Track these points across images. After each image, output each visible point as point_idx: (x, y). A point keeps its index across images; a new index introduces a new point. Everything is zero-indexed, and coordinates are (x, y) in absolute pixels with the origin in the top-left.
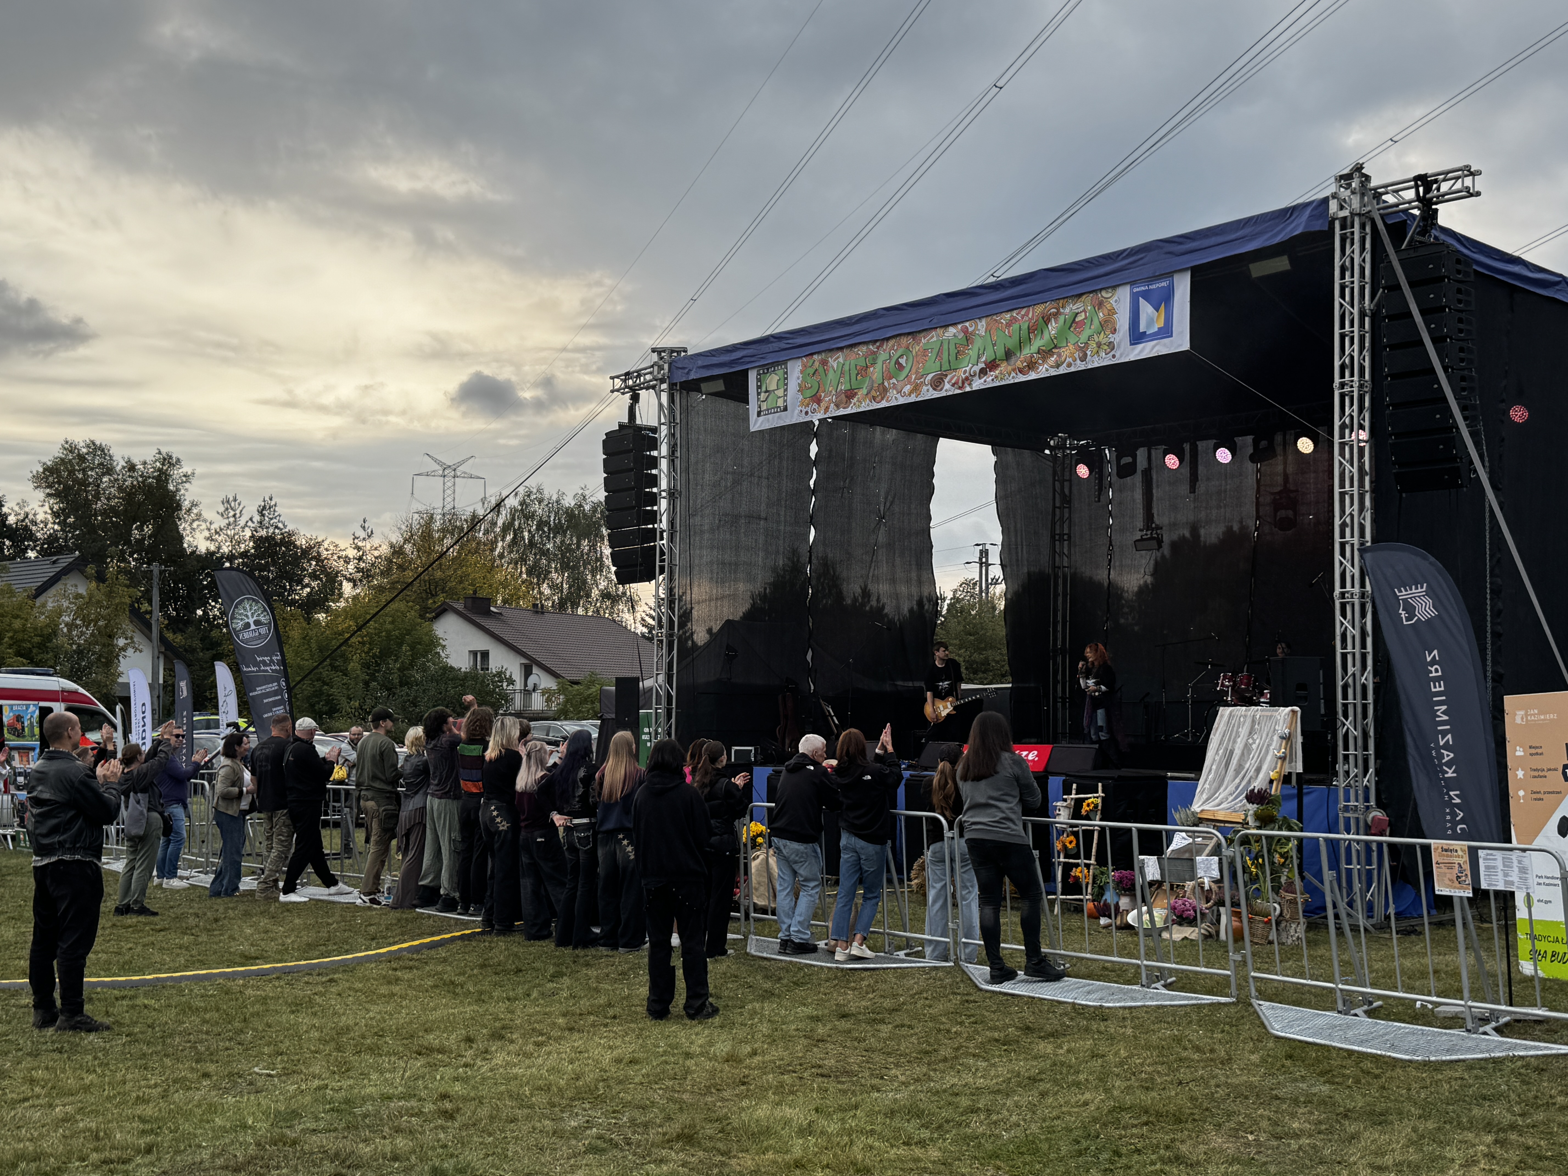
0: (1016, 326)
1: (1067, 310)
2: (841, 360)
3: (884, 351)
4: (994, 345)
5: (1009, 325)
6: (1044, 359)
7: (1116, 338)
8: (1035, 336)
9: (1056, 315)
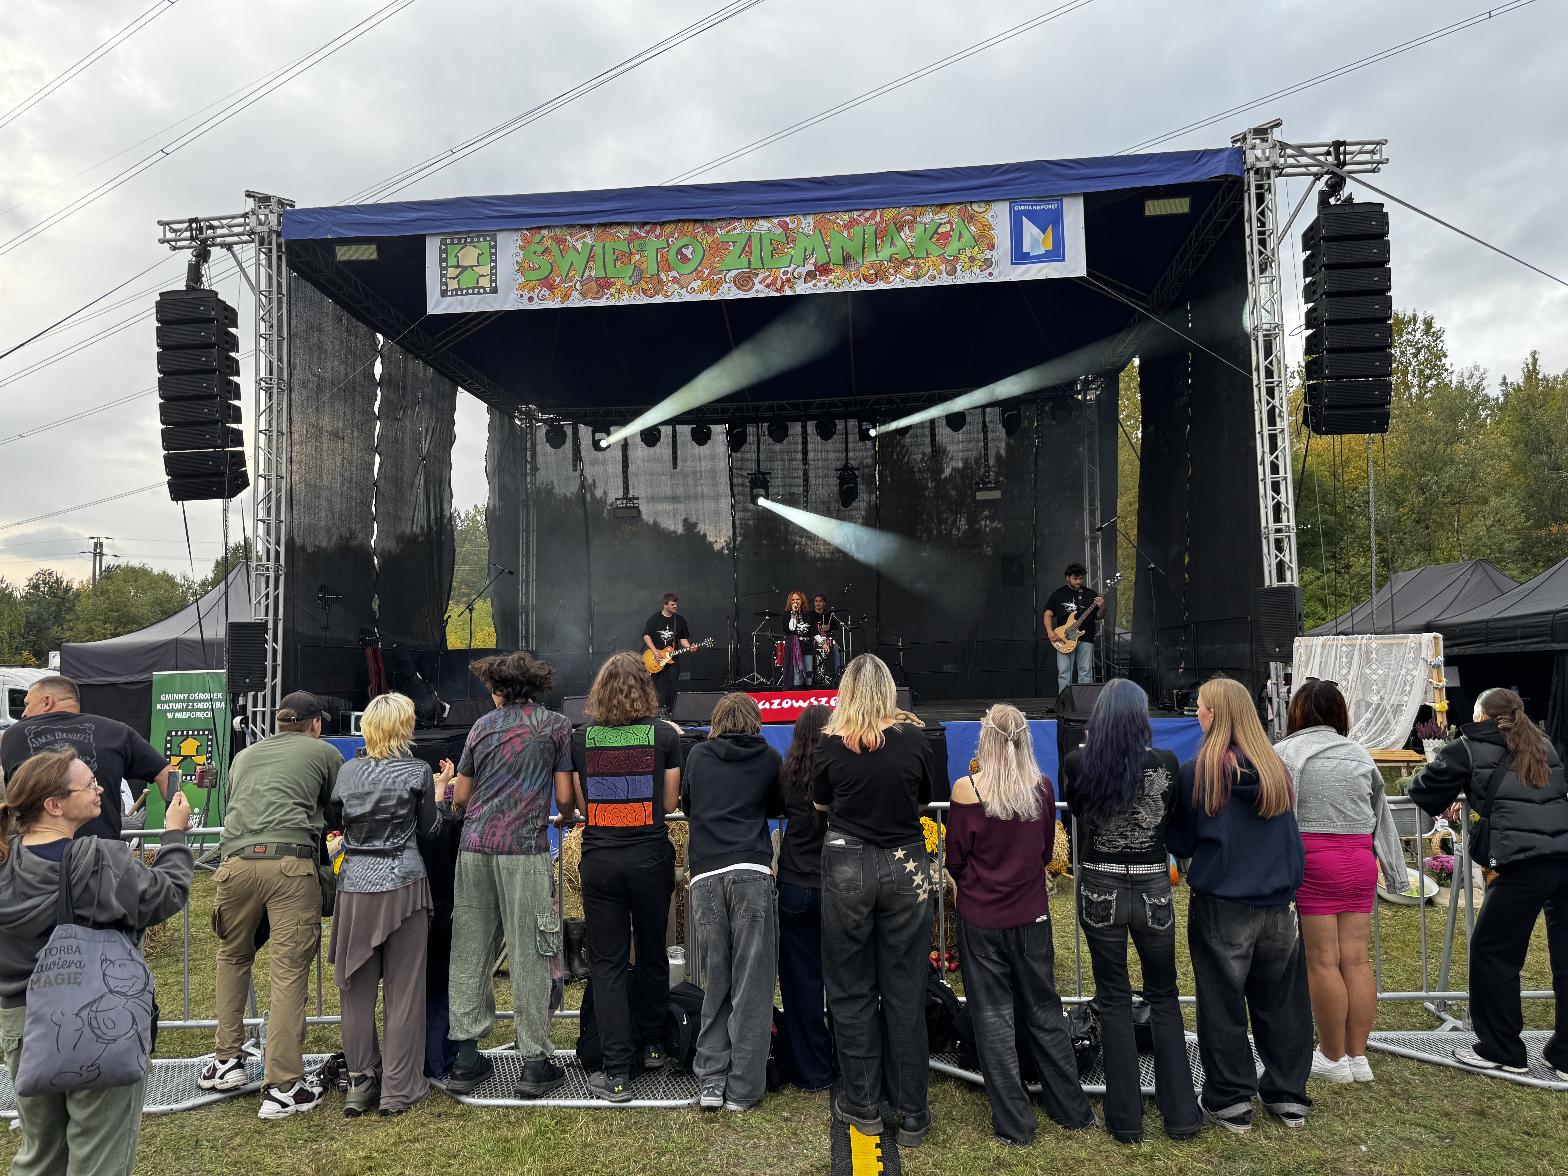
0: (858, 229)
1: (926, 219)
2: (589, 240)
3: (657, 237)
4: (827, 247)
5: (848, 226)
6: (897, 270)
7: (994, 255)
8: (883, 242)
9: (912, 224)
